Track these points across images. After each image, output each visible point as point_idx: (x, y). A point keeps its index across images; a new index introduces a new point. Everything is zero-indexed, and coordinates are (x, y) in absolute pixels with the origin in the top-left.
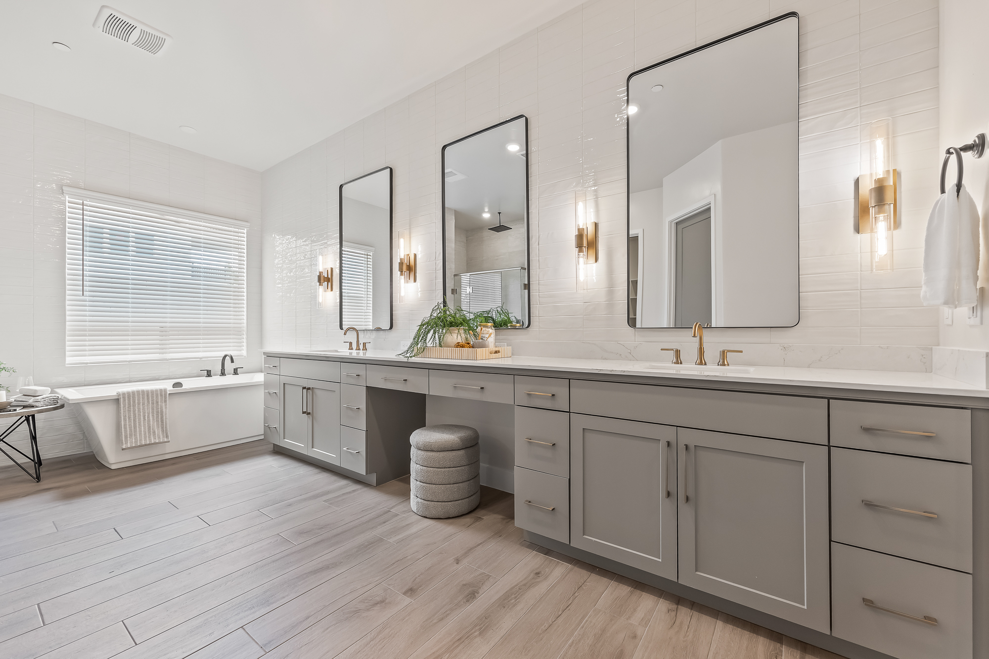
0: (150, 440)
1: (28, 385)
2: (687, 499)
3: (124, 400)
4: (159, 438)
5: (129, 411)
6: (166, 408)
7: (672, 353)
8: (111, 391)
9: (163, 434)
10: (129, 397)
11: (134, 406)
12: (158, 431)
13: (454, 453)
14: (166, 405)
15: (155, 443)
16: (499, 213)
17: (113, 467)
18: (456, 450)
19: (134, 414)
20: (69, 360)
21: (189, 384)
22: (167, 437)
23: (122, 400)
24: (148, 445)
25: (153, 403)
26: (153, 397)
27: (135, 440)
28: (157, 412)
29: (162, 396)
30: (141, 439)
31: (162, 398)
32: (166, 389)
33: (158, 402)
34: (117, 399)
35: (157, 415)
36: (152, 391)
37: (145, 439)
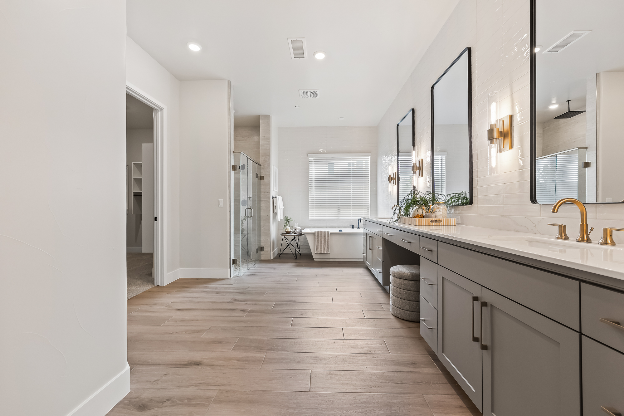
0: (323, 252)
1: (297, 226)
3: (316, 234)
4: (326, 251)
5: (317, 239)
6: (329, 239)
7: (557, 228)
8: (313, 230)
9: (327, 250)
10: (317, 233)
11: (319, 237)
12: (326, 249)
13: (407, 282)
14: (329, 238)
15: (325, 253)
16: (568, 101)
17: (315, 260)
18: (408, 280)
19: (319, 240)
20: (310, 218)
21: (345, 231)
22: (329, 252)
23: (315, 234)
24: (323, 253)
25: (324, 237)
26: (324, 234)
27: (319, 250)
28: (326, 241)
29: (327, 234)
30: (320, 251)
31: (327, 235)
32: (329, 232)
33: (326, 237)
34: (314, 234)
35: (326, 242)
36: (324, 232)
37: (322, 251)
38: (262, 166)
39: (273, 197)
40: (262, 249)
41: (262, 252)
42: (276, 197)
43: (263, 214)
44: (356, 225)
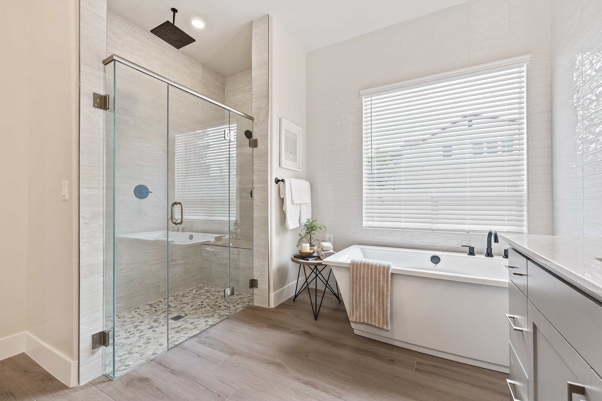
0: (371, 321)
4: (379, 323)
5: (356, 283)
6: (388, 290)
11: (360, 279)
14: (388, 286)
15: (375, 327)
22: (387, 324)
23: (351, 270)
24: (370, 325)
25: (375, 281)
26: (375, 274)
27: (360, 314)
28: (379, 292)
29: (384, 274)
30: (364, 317)
31: (384, 277)
32: (388, 268)
33: (379, 281)
34: (349, 268)
35: (379, 295)
36: (376, 266)
37: (368, 318)
38: (255, 120)
39: (277, 181)
40: (253, 284)
41: (256, 291)
42: (283, 181)
43: (257, 214)
44: (481, 245)
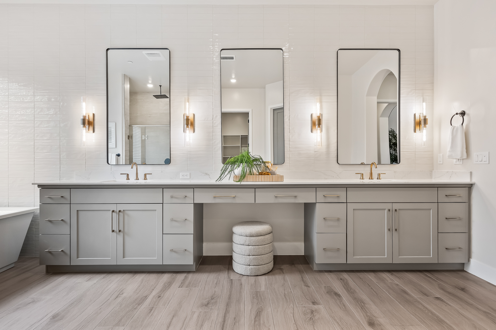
2: (396, 230)
16: (160, 86)
